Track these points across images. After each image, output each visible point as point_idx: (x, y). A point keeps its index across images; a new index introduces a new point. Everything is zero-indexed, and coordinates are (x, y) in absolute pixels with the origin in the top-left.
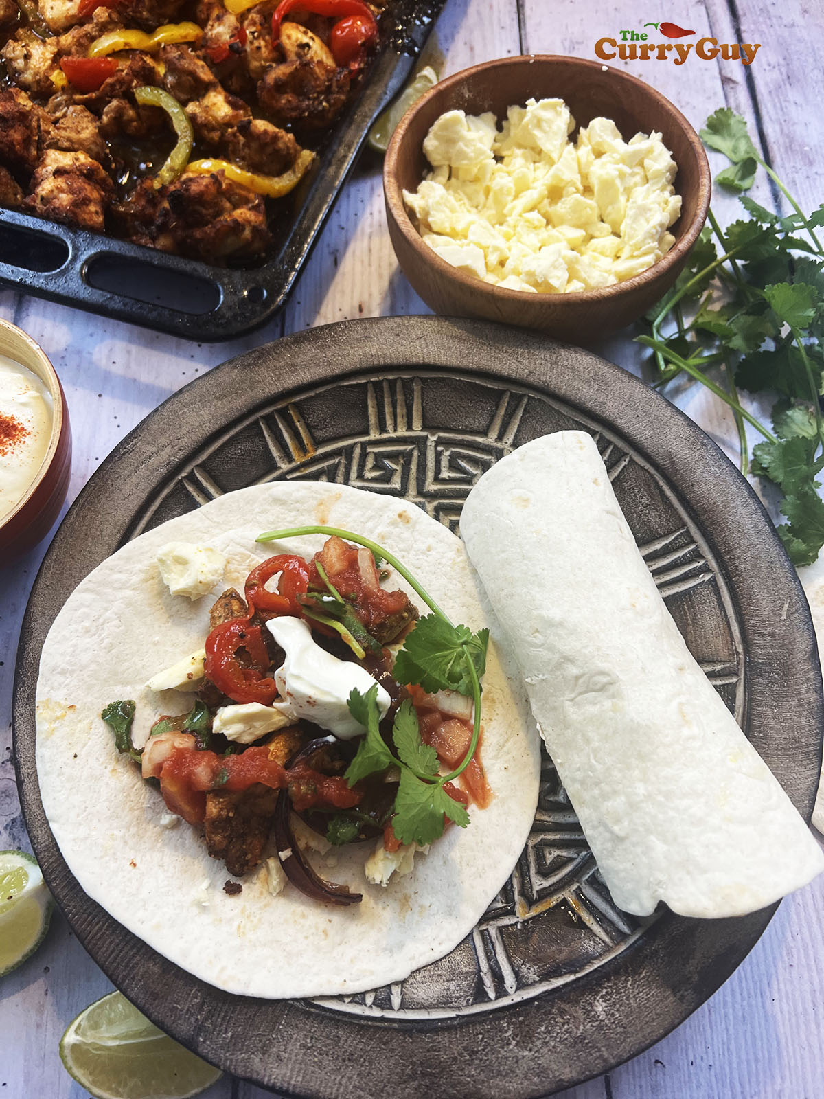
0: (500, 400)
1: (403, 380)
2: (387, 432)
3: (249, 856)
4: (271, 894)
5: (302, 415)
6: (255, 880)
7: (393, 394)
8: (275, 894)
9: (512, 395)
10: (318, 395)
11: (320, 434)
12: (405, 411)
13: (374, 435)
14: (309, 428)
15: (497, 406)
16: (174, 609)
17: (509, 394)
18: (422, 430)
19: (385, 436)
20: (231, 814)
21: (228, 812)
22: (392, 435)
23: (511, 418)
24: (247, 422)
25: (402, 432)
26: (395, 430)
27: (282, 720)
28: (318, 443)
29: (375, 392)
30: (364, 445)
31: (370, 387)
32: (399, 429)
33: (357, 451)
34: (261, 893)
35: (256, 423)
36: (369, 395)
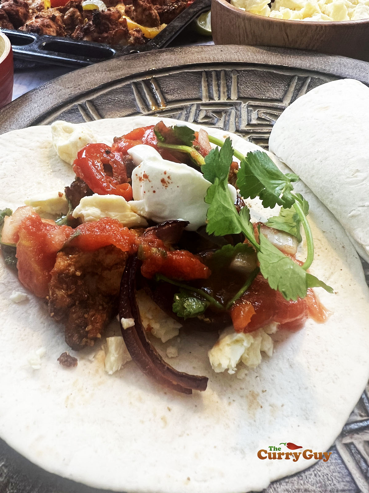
0: (290, 82)
1: (225, 71)
2: (213, 99)
3: (89, 327)
4: (106, 373)
5: (159, 86)
6: (91, 357)
7: (218, 79)
8: (111, 373)
9: (299, 79)
10: (170, 76)
11: (169, 97)
12: (226, 89)
13: (205, 101)
14: (162, 93)
15: (289, 85)
16: (57, 168)
17: (297, 78)
18: (237, 100)
19: (211, 101)
20: (78, 273)
21: (76, 270)
22: (217, 101)
23: (298, 91)
24: (124, 84)
25: (223, 100)
26: (219, 99)
27: (134, 216)
28: (168, 102)
29: (207, 77)
30: (198, 106)
31: (204, 74)
32: (221, 99)
33: (194, 109)
34: (97, 371)
35: (129, 85)
36: (203, 80)
